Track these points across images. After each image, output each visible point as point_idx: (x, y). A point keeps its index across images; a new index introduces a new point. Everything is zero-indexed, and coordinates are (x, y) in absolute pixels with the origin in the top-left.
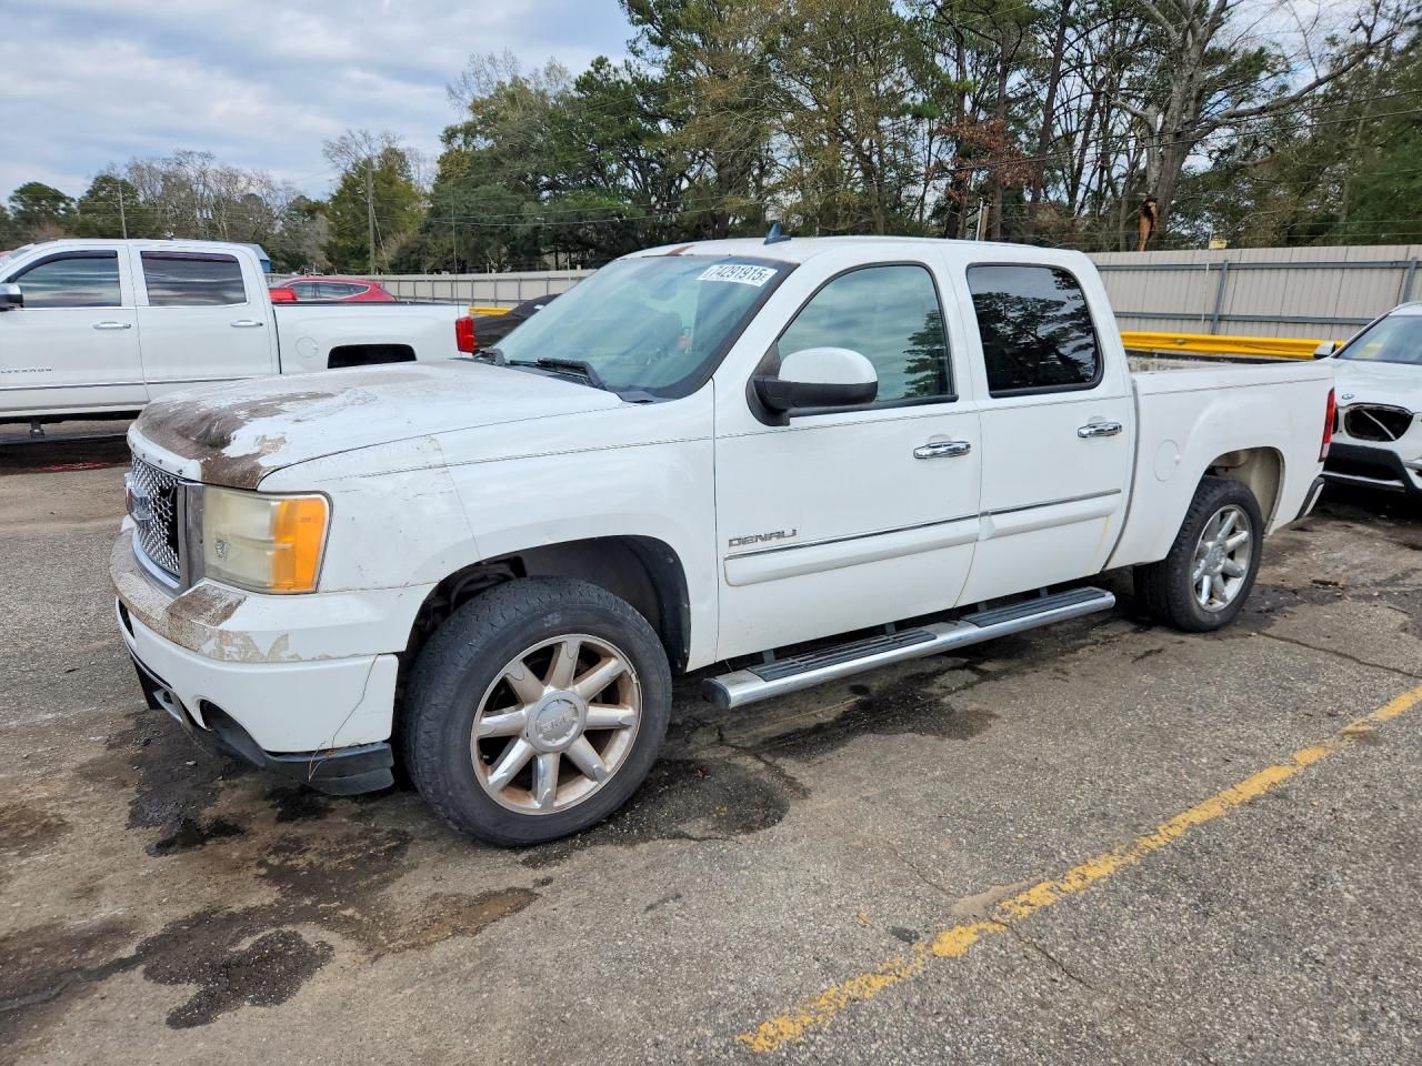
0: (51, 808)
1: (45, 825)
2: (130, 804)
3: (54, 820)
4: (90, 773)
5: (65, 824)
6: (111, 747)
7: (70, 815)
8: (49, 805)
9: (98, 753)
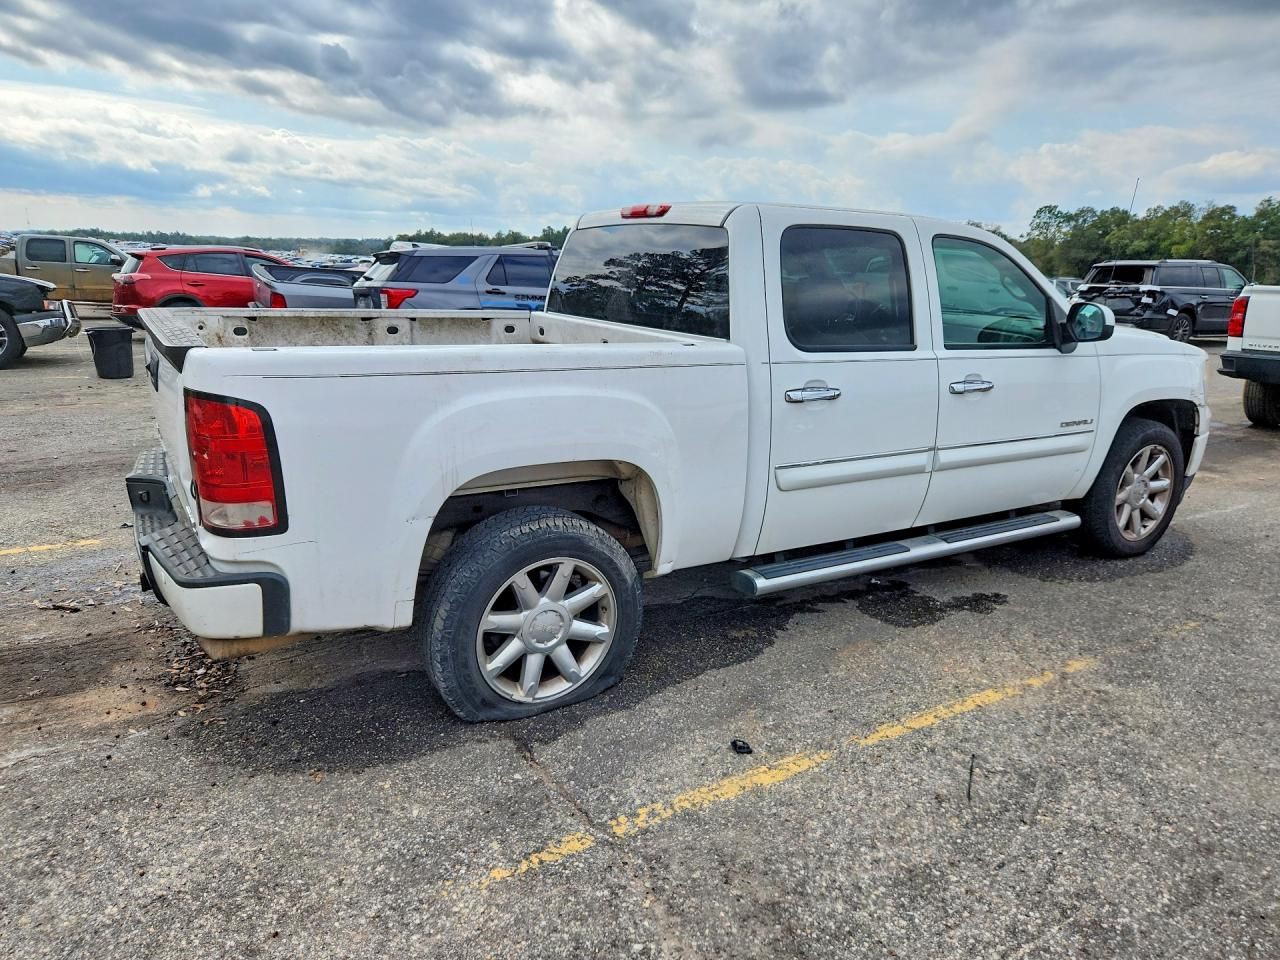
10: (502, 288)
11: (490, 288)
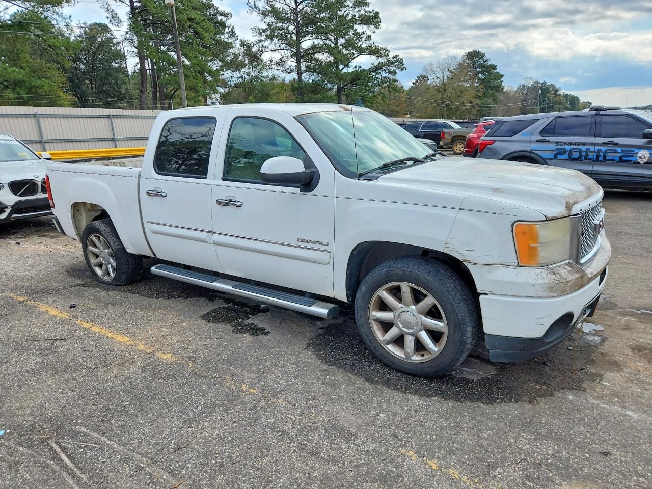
0: (637, 357)
1: (640, 351)
2: (603, 345)
3: (636, 352)
4: (616, 365)
5: (632, 349)
6: (601, 376)
7: (629, 351)
8: (638, 359)
9: (609, 375)
10: (547, 138)
11: (540, 138)
